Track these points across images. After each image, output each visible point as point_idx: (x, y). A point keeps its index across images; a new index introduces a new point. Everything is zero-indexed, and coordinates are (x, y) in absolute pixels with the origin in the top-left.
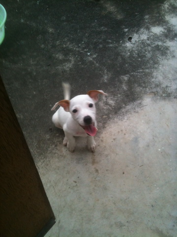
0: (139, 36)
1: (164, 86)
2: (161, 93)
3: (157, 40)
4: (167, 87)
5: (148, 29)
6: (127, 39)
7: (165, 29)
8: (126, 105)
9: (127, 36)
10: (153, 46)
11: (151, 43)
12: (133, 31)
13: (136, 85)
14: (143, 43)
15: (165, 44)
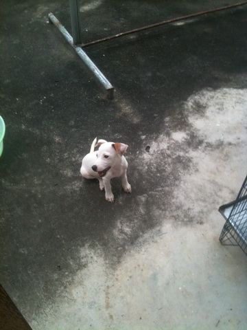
0: (159, 145)
1: (185, 208)
2: (182, 216)
3: (178, 150)
4: (189, 209)
5: (168, 134)
6: (144, 149)
7: (188, 134)
8: (143, 233)
9: (145, 144)
10: (174, 157)
11: (172, 153)
12: (151, 139)
13: (155, 208)
14: (162, 154)
15: (187, 155)
